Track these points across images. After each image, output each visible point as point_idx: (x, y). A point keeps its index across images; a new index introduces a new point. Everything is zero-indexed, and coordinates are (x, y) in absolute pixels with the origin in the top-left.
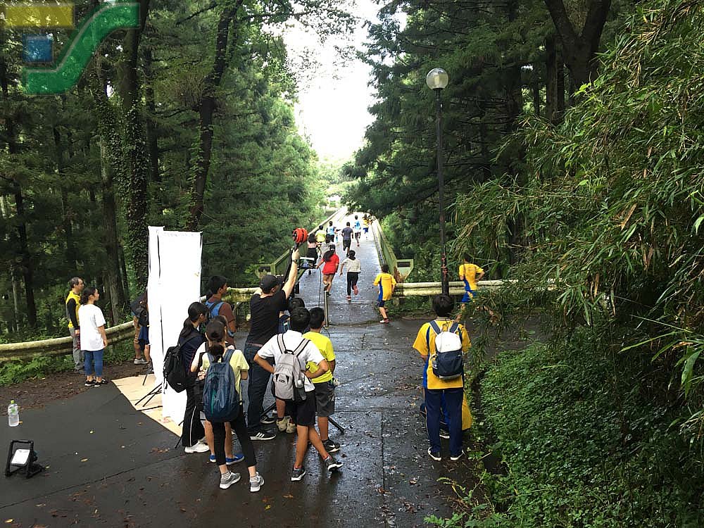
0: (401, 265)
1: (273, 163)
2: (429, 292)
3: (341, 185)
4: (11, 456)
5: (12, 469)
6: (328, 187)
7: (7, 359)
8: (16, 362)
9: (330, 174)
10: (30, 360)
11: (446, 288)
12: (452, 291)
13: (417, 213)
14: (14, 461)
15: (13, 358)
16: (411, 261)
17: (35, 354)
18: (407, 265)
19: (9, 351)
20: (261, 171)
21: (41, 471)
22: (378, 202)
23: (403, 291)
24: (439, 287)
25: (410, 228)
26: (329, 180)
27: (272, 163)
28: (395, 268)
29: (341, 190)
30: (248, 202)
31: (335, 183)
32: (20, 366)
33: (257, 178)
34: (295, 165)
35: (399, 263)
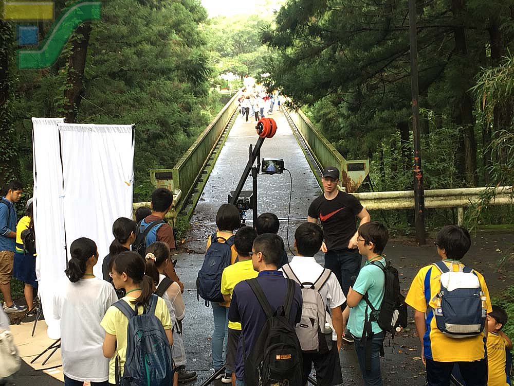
0: (352, 168)
1: (156, 28)
2: (395, 205)
3: (237, 58)
6: (218, 62)
9: (222, 42)
11: (420, 198)
12: (428, 203)
13: (359, 96)
16: (366, 162)
18: (360, 168)
20: (138, 38)
22: (308, 81)
24: (410, 197)
25: (348, 117)
26: (219, 51)
27: (154, 28)
28: (344, 172)
29: (237, 64)
30: (129, 82)
31: (227, 55)
33: (133, 50)
34: (187, 31)
35: (348, 165)
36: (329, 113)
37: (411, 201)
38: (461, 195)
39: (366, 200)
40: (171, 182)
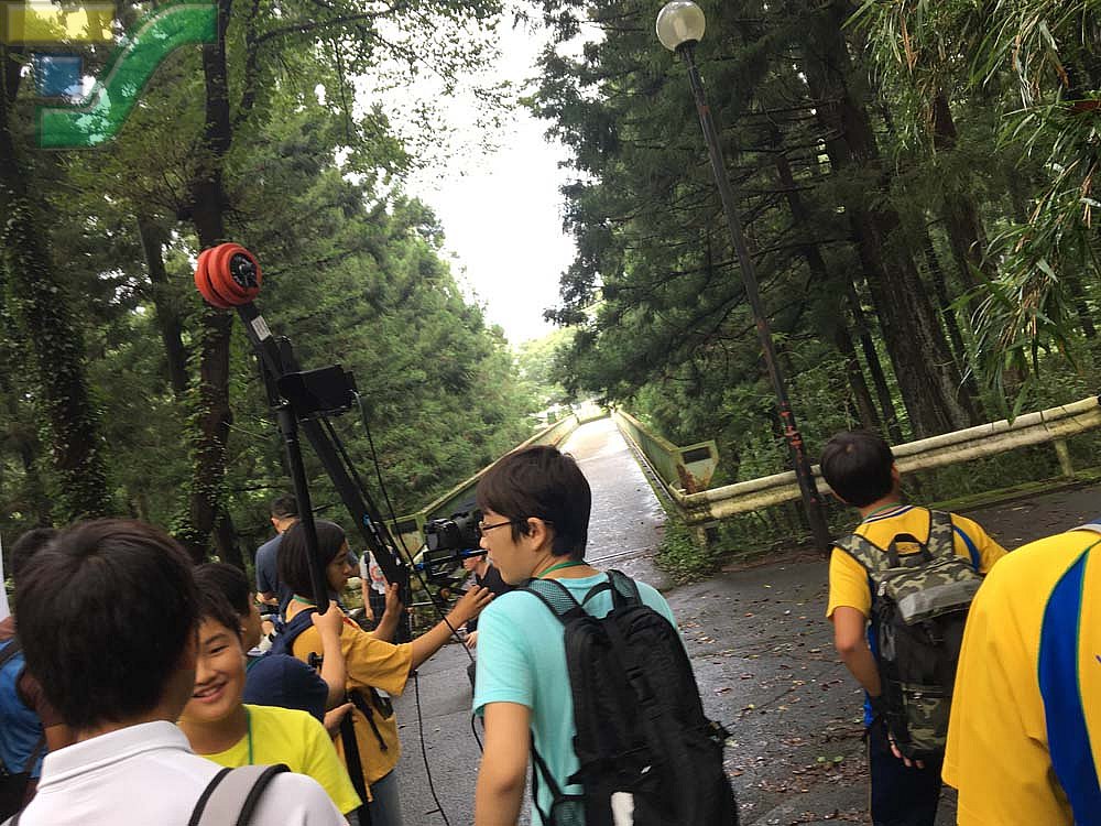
0: (691, 457)
2: (769, 499)
11: (807, 481)
16: (711, 444)
18: (703, 455)
23: (709, 510)
24: (791, 482)
28: (679, 467)
37: (794, 489)
39: (719, 500)
40: (417, 534)
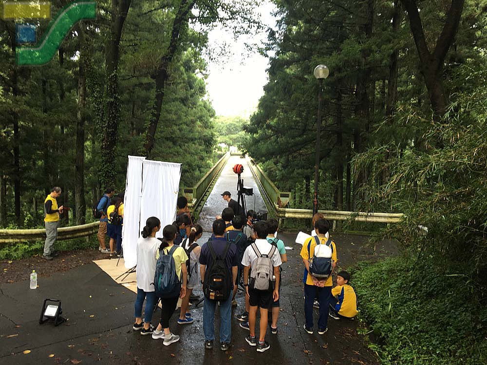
0: (283, 196)
1: (190, 118)
2: (303, 216)
4: (44, 310)
5: (44, 319)
6: (218, 137)
7: (18, 240)
8: (25, 243)
10: (34, 242)
14: (46, 314)
15: (23, 240)
16: (290, 194)
17: (38, 239)
18: (287, 196)
19: (21, 235)
20: (181, 122)
21: (63, 322)
23: (285, 214)
26: (219, 132)
28: (278, 197)
29: (227, 140)
31: (223, 135)
32: (27, 246)
33: (178, 127)
34: (205, 120)
35: (281, 194)
36: (272, 168)
37: (310, 215)
38: (335, 214)
39: (289, 212)
40: (192, 194)
